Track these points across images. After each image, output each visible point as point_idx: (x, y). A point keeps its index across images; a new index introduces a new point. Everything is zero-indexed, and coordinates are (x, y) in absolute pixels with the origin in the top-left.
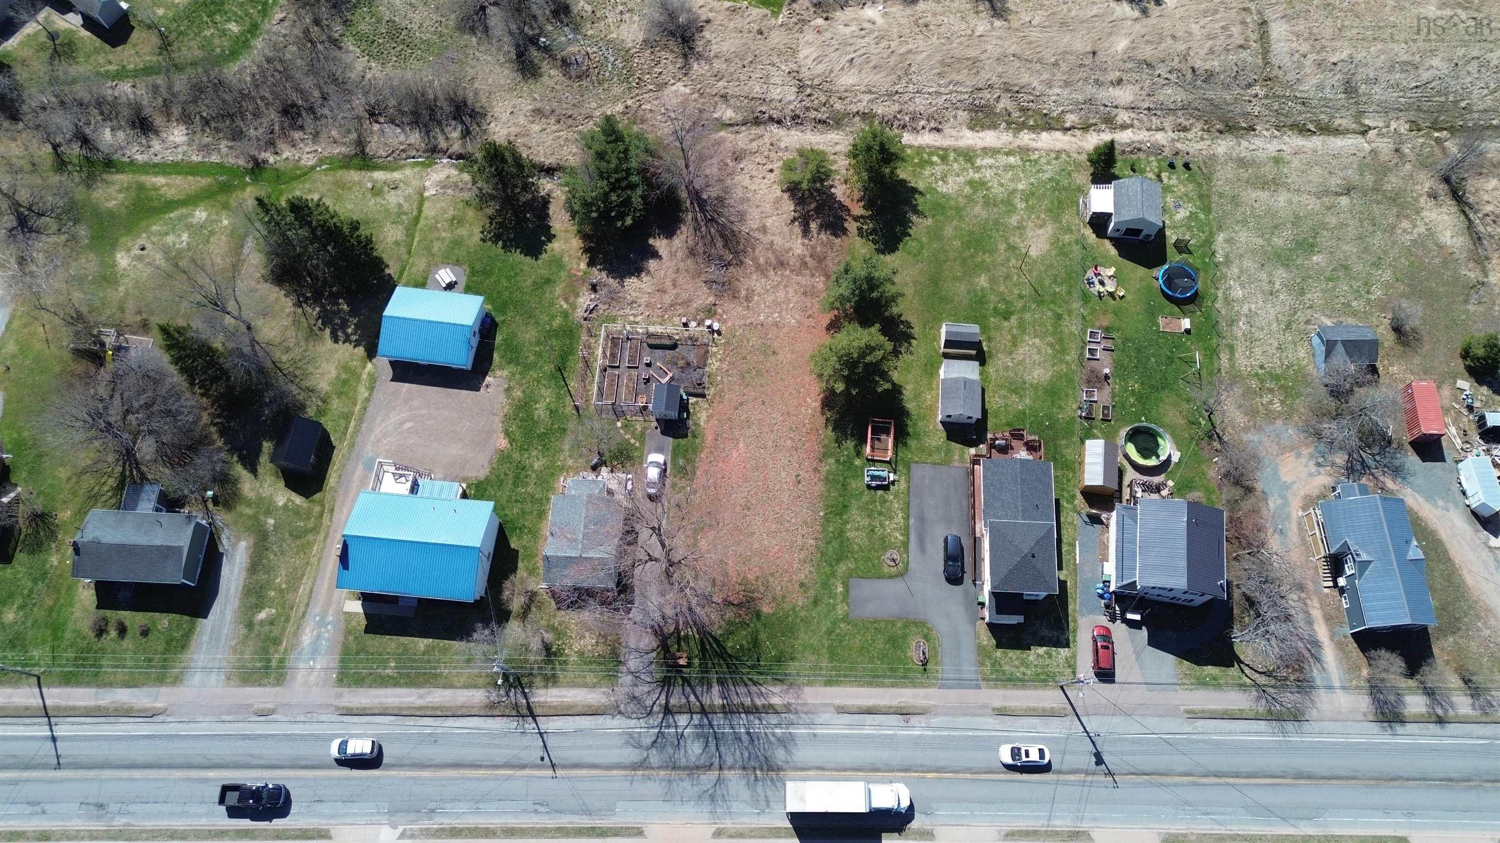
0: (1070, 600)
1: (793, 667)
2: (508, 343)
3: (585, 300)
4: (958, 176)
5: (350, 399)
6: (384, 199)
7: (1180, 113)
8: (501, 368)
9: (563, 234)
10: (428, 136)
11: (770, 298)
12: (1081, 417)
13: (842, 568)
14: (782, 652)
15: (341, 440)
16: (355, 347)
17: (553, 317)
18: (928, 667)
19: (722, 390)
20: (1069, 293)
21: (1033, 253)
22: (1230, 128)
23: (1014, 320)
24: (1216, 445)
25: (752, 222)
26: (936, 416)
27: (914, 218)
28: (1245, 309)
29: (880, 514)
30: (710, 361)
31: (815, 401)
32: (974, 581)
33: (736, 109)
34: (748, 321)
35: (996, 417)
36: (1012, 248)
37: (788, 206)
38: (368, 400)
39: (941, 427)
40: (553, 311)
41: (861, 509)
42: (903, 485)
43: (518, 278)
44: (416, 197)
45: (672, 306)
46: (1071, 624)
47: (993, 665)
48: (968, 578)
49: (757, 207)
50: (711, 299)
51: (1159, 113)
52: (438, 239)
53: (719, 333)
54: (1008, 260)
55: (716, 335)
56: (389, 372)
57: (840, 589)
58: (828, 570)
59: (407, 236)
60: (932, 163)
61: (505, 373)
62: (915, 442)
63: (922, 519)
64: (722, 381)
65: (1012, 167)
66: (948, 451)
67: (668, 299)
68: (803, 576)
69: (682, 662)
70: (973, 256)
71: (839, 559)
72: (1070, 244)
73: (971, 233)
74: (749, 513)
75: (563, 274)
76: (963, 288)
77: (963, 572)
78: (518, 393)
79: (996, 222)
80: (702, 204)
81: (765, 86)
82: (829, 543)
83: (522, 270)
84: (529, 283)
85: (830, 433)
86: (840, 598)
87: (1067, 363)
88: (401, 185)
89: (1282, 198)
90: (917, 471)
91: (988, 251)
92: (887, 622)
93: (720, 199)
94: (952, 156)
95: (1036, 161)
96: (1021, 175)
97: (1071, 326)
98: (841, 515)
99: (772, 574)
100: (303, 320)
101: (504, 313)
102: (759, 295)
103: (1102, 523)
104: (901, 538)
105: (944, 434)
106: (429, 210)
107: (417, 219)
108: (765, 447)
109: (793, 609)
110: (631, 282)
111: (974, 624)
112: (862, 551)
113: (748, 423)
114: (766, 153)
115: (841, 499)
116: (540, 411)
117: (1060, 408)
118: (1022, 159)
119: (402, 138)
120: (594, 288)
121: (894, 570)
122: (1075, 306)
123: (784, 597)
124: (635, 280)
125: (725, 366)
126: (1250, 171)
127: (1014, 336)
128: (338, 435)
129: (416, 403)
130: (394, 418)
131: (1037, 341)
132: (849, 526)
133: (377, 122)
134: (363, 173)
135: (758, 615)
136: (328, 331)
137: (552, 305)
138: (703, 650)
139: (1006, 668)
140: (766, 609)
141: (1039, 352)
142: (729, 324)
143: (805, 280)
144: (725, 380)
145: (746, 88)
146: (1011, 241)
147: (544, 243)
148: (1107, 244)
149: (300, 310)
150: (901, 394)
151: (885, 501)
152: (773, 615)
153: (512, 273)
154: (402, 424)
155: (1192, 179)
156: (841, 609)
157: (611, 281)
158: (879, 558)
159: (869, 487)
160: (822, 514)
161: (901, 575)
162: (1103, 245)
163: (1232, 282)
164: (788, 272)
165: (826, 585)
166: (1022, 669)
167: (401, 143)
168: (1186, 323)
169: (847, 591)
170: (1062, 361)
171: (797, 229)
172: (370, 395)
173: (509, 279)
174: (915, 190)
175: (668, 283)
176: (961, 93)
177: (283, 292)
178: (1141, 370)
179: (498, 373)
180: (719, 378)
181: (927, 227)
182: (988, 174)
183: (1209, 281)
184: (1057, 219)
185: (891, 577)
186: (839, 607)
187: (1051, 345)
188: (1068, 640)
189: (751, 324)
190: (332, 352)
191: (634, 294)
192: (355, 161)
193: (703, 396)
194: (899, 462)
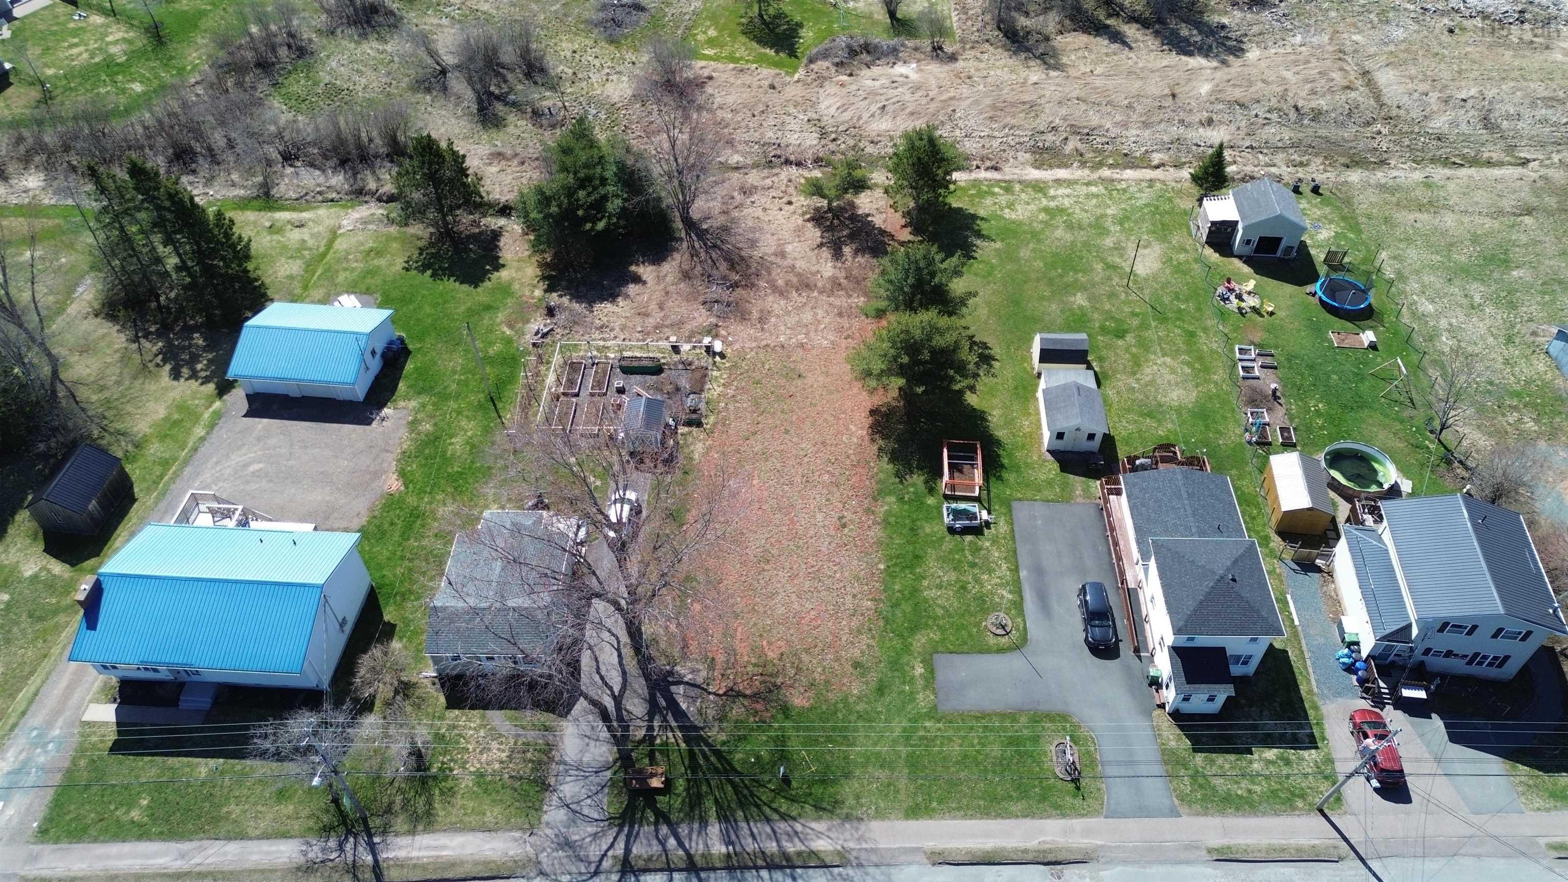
0: (1299, 678)
1: (847, 790)
2: (420, 372)
3: (538, 323)
4: (1028, 204)
5: (176, 441)
6: (283, 236)
7: (1291, 151)
8: (406, 398)
9: (515, 264)
10: (355, 179)
11: (792, 320)
12: (1250, 443)
13: (920, 641)
14: (828, 767)
15: (149, 491)
16: (202, 384)
17: (491, 344)
18: (1083, 783)
19: (725, 419)
20: (1199, 309)
21: (1141, 269)
22: (1355, 162)
23: (1129, 338)
24: (1460, 471)
25: (767, 247)
26: (1040, 443)
27: (978, 242)
28: (1443, 323)
29: (973, 565)
30: (708, 386)
31: (862, 428)
32: (1137, 650)
33: (744, 154)
34: (764, 343)
35: (1127, 444)
36: (1109, 267)
37: (814, 234)
38: (202, 439)
39: (1049, 457)
40: (492, 337)
41: (942, 560)
42: (1003, 528)
43: (447, 306)
44: (327, 235)
45: (656, 327)
46: (1311, 713)
47: (1193, 777)
48: (1126, 649)
49: (773, 235)
50: (713, 320)
51: (1265, 151)
52: (346, 269)
53: (722, 355)
54: (1110, 279)
55: (718, 359)
56: (244, 406)
57: (919, 670)
58: (897, 643)
59: (306, 271)
60: (993, 194)
61: (413, 404)
62: (1014, 475)
63: (1039, 571)
64: (726, 408)
65: (1097, 196)
66: (1065, 486)
67: (651, 322)
68: (857, 653)
69: (656, 783)
70: (1061, 276)
71: (914, 629)
72: (1187, 262)
73: (1055, 255)
74: (766, 567)
75: (510, 301)
76: (1054, 306)
77: (1118, 641)
78: (427, 427)
79: (1086, 244)
80: (702, 234)
81: (780, 133)
82: (896, 605)
83: (453, 298)
84: (463, 308)
85: (886, 466)
86: (920, 683)
87: (1216, 383)
88: (311, 223)
89: (1449, 220)
90: (1021, 511)
91: (1080, 271)
92: (1003, 716)
93: (725, 229)
94: (1017, 187)
95: (1124, 190)
96: (1108, 202)
97: (1210, 343)
98: (911, 567)
99: (807, 651)
100: (136, 356)
101: (421, 340)
102: (778, 316)
103: (1319, 570)
104: (1010, 597)
105: (1056, 466)
106: (340, 245)
107: (324, 255)
108: (791, 483)
109: (845, 700)
110: (604, 309)
111: (1149, 715)
112: (950, 616)
113: (765, 456)
114: (783, 188)
115: (911, 548)
116: (457, 445)
117: (1218, 432)
118: (1106, 188)
119: (321, 180)
120: (550, 312)
121: (1004, 640)
122: (1209, 323)
123: (827, 682)
124: (609, 305)
125: (731, 392)
126: (1397, 195)
127: (1134, 356)
128: (145, 485)
129: (273, 441)
130: (236, 459)
131: (1168, 360)
132: (925, 583)
133: (291, 166)
134: (263, 213)
135: (785, 710)
136: (168, 367)
137: (490, 331)
138: (694, 767)
139: (1217, 782)
140: (798, 700)
141: (1173, 371)
142: (737, 346)
143: (840, 300)
144: (731, 407)
145: (756, 134)
146: (1109, 259)
147: (489, 271)
148: (1237, 263)
149: (134, 346)
150: (986, 420)
151: (980, 549)
152: (811, 709)
153: (440, 301)
154: (246, 465)
155: (1326, 202)
156: (923, 700)
157: (576, 306)
158: (978, 625)
159: (951, 530)
160: (882, 567)
161: (1016, 647)
162: (1231, 263)
163: (1415, 297)
164: (816, 294)
165: (895, 665)
166: (1245, 784)
167: (319, 185)
168: (1368, 337)
169: (932, 671)
170: (1208, 381)
171: (826, 253)
172: (208, 433)
173: (435, 305)
174: (974, 217)
175: (653, 306)
176: (1019, 136)
177: (117, 327)
178: (1322, 389)
179: (402, 404)
180: (722, 405)
181: (996, 250)
182: (1067, 202)
183: (1384, 297)
184: (1163, 239)
185: (1000, 650)
186: (920, 696)
187: (1188, 364)
188: (1312, 737)
189: (767, 345)
190: (166, 389)
191: (605, 319)
192: (255, 203)
193: (699, 424)
194: (994, 500)
